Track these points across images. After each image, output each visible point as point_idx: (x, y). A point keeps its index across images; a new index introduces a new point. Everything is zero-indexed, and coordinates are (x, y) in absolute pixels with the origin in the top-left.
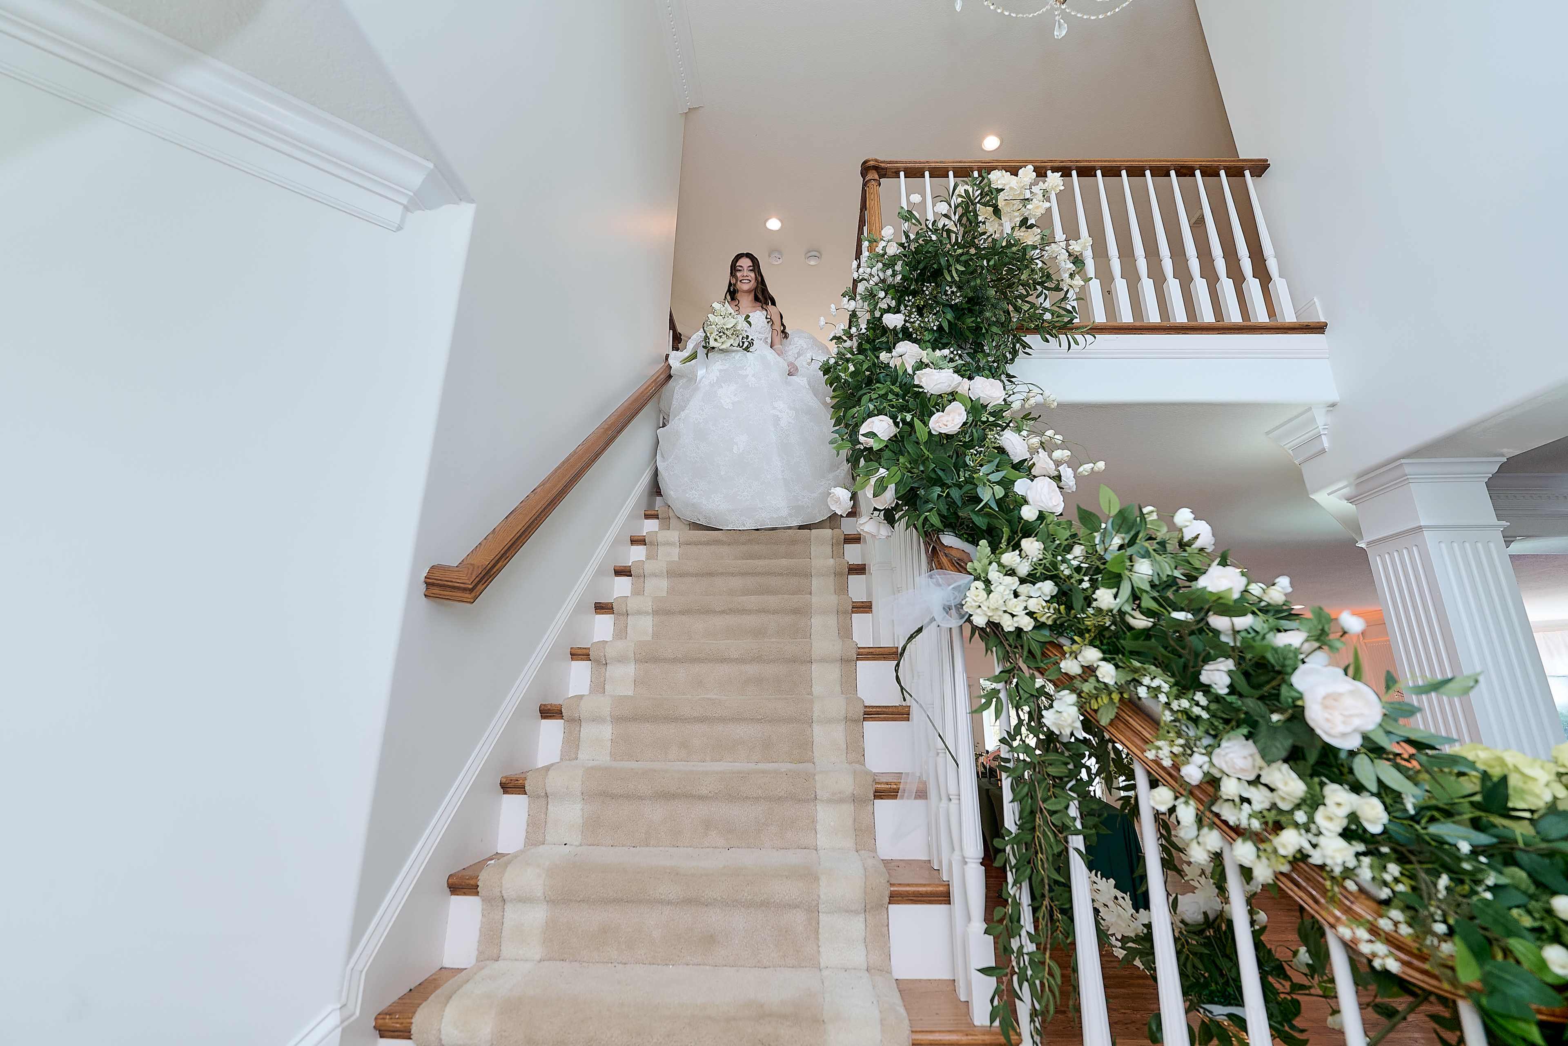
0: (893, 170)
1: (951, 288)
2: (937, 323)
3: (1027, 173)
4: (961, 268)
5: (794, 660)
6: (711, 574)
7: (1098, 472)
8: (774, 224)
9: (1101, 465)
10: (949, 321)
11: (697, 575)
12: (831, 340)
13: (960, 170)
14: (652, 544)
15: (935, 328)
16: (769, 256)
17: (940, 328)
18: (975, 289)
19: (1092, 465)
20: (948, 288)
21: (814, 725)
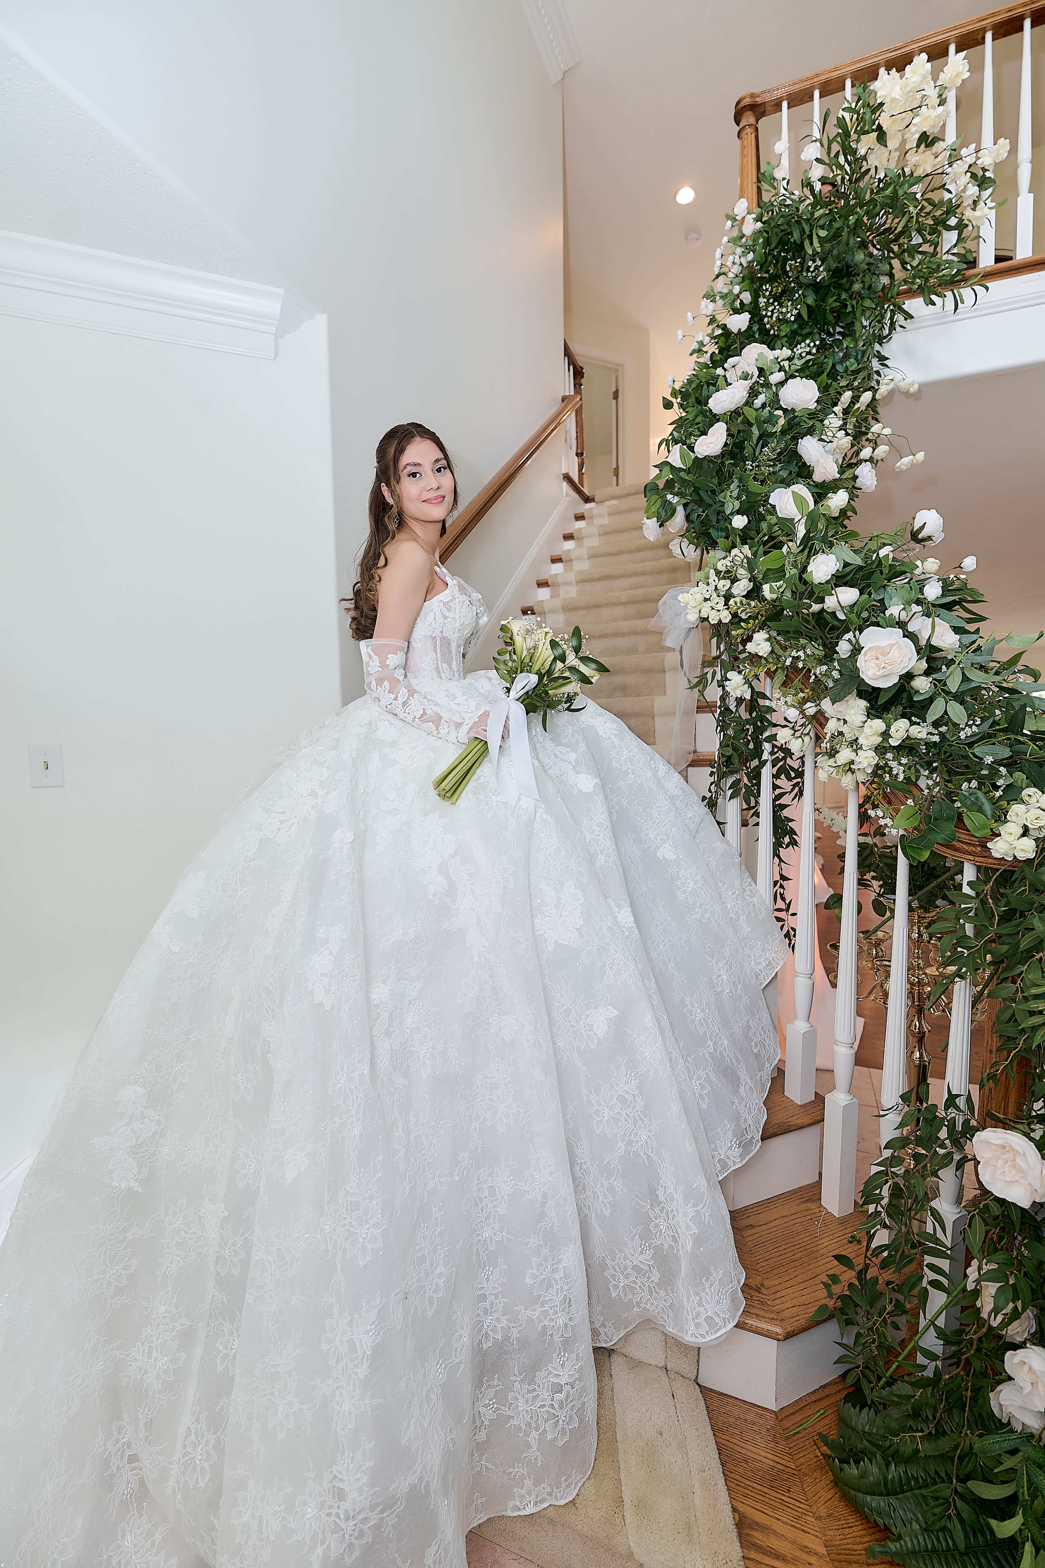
0: (773, 103)
1: (814, 261)
2: (795, 312)
3: (921, 63)
4: (823, 233)
5: (650, 671)
6: (597, 606)
7: (917, 464)
8: (685, 196)
9: (920, 456)
10: (808, 306)
11: (586, 608)
12: (691, 354)
13: (860, 72)
14: (554, 585)
15: (793, 319)
16: (686, 239)
17: (799, 316)
18: (838, 259)
19: (911, 457)
20: (810, 263)
21: (656, 718)
